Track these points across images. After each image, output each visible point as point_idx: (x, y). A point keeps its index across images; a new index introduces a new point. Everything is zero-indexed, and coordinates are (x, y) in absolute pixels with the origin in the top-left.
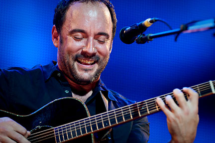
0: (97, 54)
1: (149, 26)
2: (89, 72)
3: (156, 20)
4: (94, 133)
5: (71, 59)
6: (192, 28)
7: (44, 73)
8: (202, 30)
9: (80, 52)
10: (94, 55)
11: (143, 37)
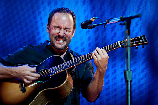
0: (65, 36)
1: (93, 21)
2: (61, 45)
3: (96, 18)
4: (67, 70)
5: (53, 38)
6: (111, 21)
7: (43, 46)
8: (115, 22)
9: (57, 35)
10: (63, 37)
11: (91, 26)
